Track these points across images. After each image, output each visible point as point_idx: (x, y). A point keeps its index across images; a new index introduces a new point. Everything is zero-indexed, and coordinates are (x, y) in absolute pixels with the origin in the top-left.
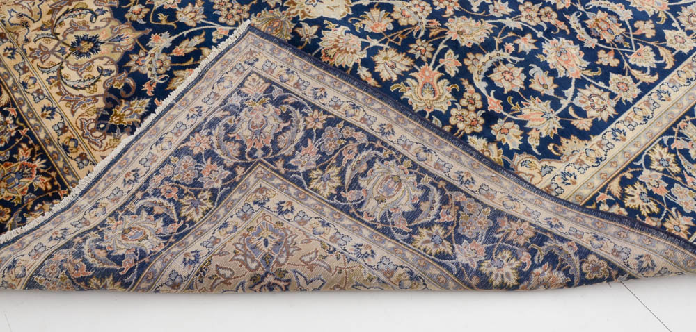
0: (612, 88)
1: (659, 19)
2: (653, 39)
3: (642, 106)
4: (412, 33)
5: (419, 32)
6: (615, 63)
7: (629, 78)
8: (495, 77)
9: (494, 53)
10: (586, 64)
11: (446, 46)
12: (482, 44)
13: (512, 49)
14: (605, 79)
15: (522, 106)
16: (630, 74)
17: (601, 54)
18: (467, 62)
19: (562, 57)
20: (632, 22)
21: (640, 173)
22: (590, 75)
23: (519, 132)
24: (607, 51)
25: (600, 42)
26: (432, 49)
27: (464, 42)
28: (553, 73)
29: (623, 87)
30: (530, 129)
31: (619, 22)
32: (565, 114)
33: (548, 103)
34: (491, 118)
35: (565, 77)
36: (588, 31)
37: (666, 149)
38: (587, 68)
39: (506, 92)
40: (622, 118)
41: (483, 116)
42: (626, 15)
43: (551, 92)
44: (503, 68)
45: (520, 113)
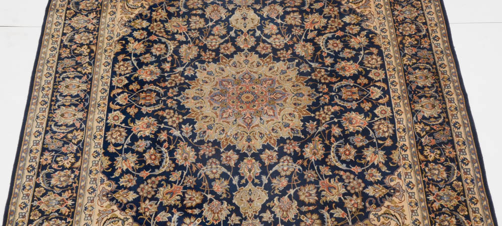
0: (123, 77)
1: (131, 121)
2: (126, 109)
3: (107, 81)
4: (204, 35)
5: (202, 38)
6: (131, 87)
7: (121, 86)
8: (163, 46)
9: (171, 51)
10: (140, 78)
11: (188, 40)
12: (178, 50)
13: (168, 60)
14: (128, 78)
15: (145, 46)
16: (122, 88)
17: (138, 87)
18: (176, 42)
19: (149, 72)
20: (140, 109)
21: (89, 58)
22: (135, 75)
23: (137, 38)
24: (138, 90)
25: (144, 91)
26: (191, 36)
27: (184, 47)
28: (147, 64)
29: (120, 81)
30: (135, 41)
31: (144, 105)
32: (130, 55)
33: (138, 54)
34: (150, 34)
35: (142, 67)
36: (151, 90)
37: (87, 73)
38: (138, 77)
39: (154, 44)
40: (110, 70)
41: (153, 32)
42: (144, 110)
43: (140, 58)
44: (164, 51)
45: (143, 43)
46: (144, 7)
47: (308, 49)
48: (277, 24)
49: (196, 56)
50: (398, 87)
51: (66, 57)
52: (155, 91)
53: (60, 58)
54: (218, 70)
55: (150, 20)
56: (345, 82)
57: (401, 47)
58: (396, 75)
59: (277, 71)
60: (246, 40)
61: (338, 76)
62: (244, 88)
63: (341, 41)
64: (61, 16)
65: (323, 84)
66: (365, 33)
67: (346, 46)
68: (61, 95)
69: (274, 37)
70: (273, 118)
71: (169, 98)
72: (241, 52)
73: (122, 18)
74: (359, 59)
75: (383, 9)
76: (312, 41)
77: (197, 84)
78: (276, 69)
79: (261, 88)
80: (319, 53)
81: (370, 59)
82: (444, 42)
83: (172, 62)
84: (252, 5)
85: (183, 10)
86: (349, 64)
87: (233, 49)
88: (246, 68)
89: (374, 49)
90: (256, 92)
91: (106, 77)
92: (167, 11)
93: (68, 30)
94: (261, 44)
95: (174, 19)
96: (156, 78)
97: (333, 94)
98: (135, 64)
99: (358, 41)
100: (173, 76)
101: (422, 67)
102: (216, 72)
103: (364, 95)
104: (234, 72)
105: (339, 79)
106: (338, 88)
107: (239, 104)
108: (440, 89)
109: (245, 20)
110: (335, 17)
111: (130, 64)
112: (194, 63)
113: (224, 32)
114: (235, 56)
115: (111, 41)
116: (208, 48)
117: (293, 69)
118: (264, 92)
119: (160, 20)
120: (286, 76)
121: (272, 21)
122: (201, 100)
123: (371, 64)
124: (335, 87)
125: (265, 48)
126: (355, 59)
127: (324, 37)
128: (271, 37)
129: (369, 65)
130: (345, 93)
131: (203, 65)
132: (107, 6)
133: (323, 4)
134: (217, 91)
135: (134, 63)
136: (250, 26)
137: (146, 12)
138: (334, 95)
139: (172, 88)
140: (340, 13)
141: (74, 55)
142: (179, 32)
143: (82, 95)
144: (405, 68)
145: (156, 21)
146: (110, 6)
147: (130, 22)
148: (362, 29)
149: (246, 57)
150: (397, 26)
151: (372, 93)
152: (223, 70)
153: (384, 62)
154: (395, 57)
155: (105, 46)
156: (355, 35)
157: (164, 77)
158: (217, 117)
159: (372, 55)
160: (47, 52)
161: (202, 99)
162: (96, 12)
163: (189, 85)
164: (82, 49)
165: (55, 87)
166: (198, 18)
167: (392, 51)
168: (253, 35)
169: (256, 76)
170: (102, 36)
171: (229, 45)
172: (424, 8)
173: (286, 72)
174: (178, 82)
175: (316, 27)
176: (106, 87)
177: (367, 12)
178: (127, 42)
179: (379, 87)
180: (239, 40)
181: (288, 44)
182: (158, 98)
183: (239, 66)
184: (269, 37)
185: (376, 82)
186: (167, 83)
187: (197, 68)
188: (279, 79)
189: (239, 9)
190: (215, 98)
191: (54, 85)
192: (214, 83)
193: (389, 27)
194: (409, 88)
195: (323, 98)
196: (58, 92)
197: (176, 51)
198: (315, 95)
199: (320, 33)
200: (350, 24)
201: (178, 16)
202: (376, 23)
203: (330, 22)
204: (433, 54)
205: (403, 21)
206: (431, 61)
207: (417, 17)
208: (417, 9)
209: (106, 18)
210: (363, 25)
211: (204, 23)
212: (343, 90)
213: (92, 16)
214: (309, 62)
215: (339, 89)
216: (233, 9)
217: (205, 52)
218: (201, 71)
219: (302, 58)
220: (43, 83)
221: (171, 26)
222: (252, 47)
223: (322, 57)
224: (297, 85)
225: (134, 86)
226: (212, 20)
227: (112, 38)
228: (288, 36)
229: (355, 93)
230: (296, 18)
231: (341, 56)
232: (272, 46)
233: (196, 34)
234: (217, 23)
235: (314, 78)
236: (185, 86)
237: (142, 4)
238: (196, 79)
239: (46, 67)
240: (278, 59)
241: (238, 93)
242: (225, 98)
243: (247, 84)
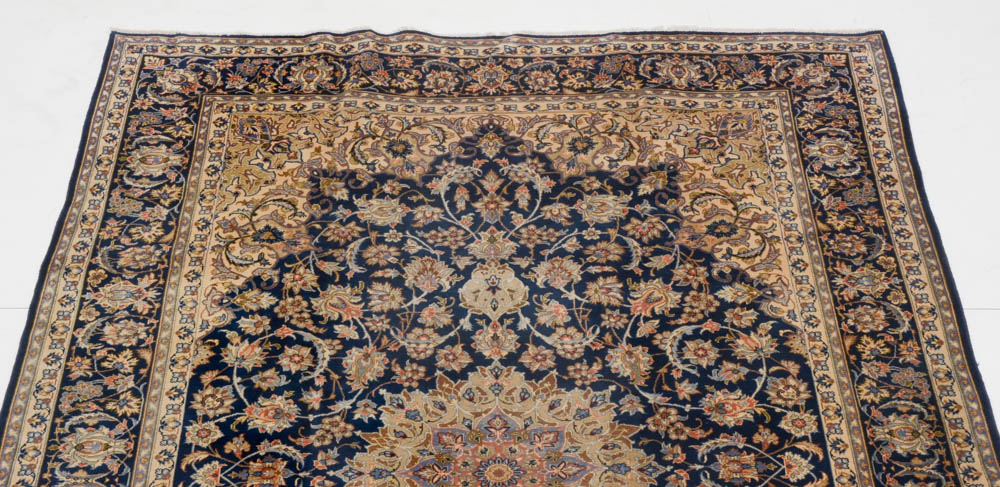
0: (212, 425)
3: (174, 432)
4: (400, 328)
5: (396, 332)
6: (229, 447)
7: (205, 445)
8: (306, 351)
9: (325, 364)
10: (251, 426)
11: (365, 338)
12: (341, 361)
13: (317, 383)
14: (223, 427)
15: (265, 351)
16: (207, 450)
17: (246, 447)
18: (337, 342)
19: (273, 411)
21: (135, 381)
22: (239, 419)
23: (247, 332)
24: (244, 454)
25: (258, 456)
26: (371, 329)
27: (355, 353)
28: (268, 394)
29: (203, 434)
30: (242, 341)
32: (229, 372)
33: (249, 369)
34: (276, 323)
35: (257, 401)
36: (275, 455)
37: (129, 415)
38: (246, 423)
39: (286, 347)
40: (183, 408)
41: (283, 319)
43: (253, 379)
44: (308, 363)
45: (260, 345)
46: (266, 263)
47: (638, 360)
48: (567, 303)
49: (382, 375)
50: (849, 454)
51: (81, 378)
52: (284, 457)
53: (67, 381)
54: (431, 408)
55: (278, 291)
56: (725, 440)
57: (854, 361)
58: (843, 426)
59: (568, 410)
60: (495, 338)
61: (707, 424)
62: (491, 451)
63: (714, 344)
64: (75, 283)
65: (674, 443)
66: (768, 326)
67: (727, 354)
68: (63, 468)
69: (561, 331)
71: (317, 473)
72: (486, 366)
73: (214, 287)
74: (756, 387)
75: (808, 272)
76: (647, 342)
77: (382, 441)
78: (564, 406)
79: (531, 451)
80: (663, 370)
81: (781, 387)
82: (952, 352)
83: (327, 389)
84: (510, 260)
85: (355, 269)
86: (733, 396)
87: (466, 360)
88: (495, 404)
89: (791, 364)
90: (519, 460)
91: (171, 425)
92: (318, 271)
93: (89, 314)
94: (532, 349)
95: (332, 289)
96: (288, 426)
97: (698, 467)
98: (242, 395)
99: (753, 345)
100: (327, 421)
101: (905, 409)
102: (427, 411)
103: (770, 473)
104: (468, 414)
105: (711, 431)
106: (707, 454)
108: (948, 463)
109: (494, 292)
110: (700, 289)
111: (230, 393)
112: (377, 392)
113: (446, 320)
114: (470, 374)
115: (187, 340)
116: (409, 357)
117: (603, 407)
118: (537, 461)
119: (302, 293)
120: (588, 424)
121: (556, 295)
122: (390, 478)
123: (785, 399)
124: (702, 450)
125: (539, 357)
126: (746, 386)
127: (675, 333)
128: (554, 331)
129: (780, 402)
130: (724, 467)
131: (396, 396)
132: (181, 260)
133: (671, 258)
134: (427, 458)
135: (238, 390)
136: (506, 306)
137: (269, 273)
138: (700, 470)
139: (324, 449)
140: (710, 279)
141: (99, 372)
142: (345, 319)
143: (114, 467)
144: (864, 409)
145: (292, 294)
146: (188, 259)
147: (232, 295)
148: (763, 318)
149: (497, 377)
150: (842, 311)
151: (789, 467)
152: (443, 408)
153: (813, 394)
154: (841, 384)
155: (173, 350)
156: (747, 331)
157: (306, 423)
159: (785, 378)
160: (38, 366)
161: (394, 477)
162: (157, 273)
163: (363, 443)
164: (121, 359)
165: (52, 448)
166: (387, 287)
167: (831, 369)
168: (513, 327)
169: (520, 424)
170: (169, 327)
171: (458, 349)
172: (904, 272)
173: (588, 415)
174: (339, 437)
175: (657, 310)
176: (171, 448)
177: (772, 279)
178: (225, 342)
179: (805, 454)
180: (481, 338)
181: (594, 348)
182: (292, 473)
183: (480, 399)
184: (548, 331)
185: (797, 440)
186: (312, 438)
187: (383, 403)
188: (571, 430)
189: (481, 268)
190: (424, 473)
191: (49, 444)
192: (422, 438)
193: (825, 314)
194: (874, 458)
195: (673, 476)
196: (57, 460)
197: (336, 364)
198: (656, 469)
199: (665, 325)
200: (733, 305)
201: (343, 282)
202: (794, 304)
203: (687, 299)
204: (928, 378)
205: (856, 302)
206: (925, 395)
207: (887, 292)
208: (888, 275)
209: (178, 287)
210: (765, 307)
211: (401, 299)
212: (721, 459)
213: (145, 282)
214: (641, 392)
215: (712, 457)
216: (467, 266)
217: (403, 366)
218: (392, 409)
219: (625, 380)
220: (24, 439)
221: (324, 306)
222: (510, 354)
223: (670, 381)
224: (614, 446)
225: (237, 446)
226: (419, 292)
227: (190, 332)
228: (594, 331)
229: (748, 466)
230: (610, 290)
231: (715, 377)
232: (555, 354)
233: (382, 324)
234: (431, 298)
235: (652, 428)
236: (354, 445)
237: (262, 255)
238: (379, 428)
239: (33, 402)
240: (569, 385)
241: (476, 463)
242: (447, 474)
243: (498, 441)
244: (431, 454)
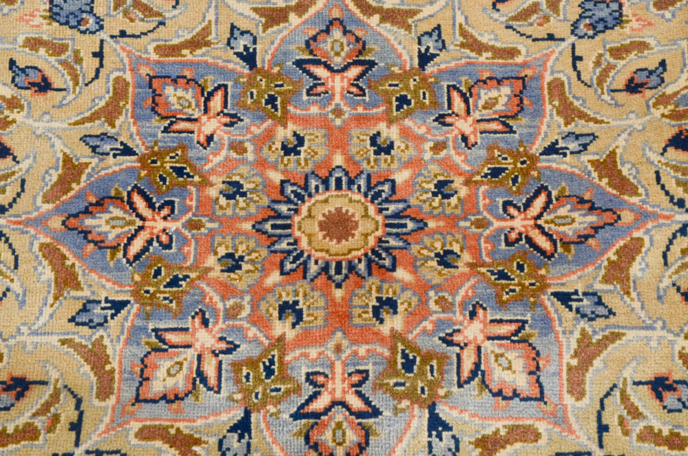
62: (316, 144)
70: (526, 414)
79: (439, 147)
90: (401, 177)
104: (244, 11)
107: (275, 277)
118: (458, 182)
120: (618, 52)
134: (113, 164)
158: (104, 393)
169: (408, 53)
190: (99, 223)
192: (101, 93)
241: (267, 184)
242: (172, 226)
243: (338, 112)
244: (127, 151)
